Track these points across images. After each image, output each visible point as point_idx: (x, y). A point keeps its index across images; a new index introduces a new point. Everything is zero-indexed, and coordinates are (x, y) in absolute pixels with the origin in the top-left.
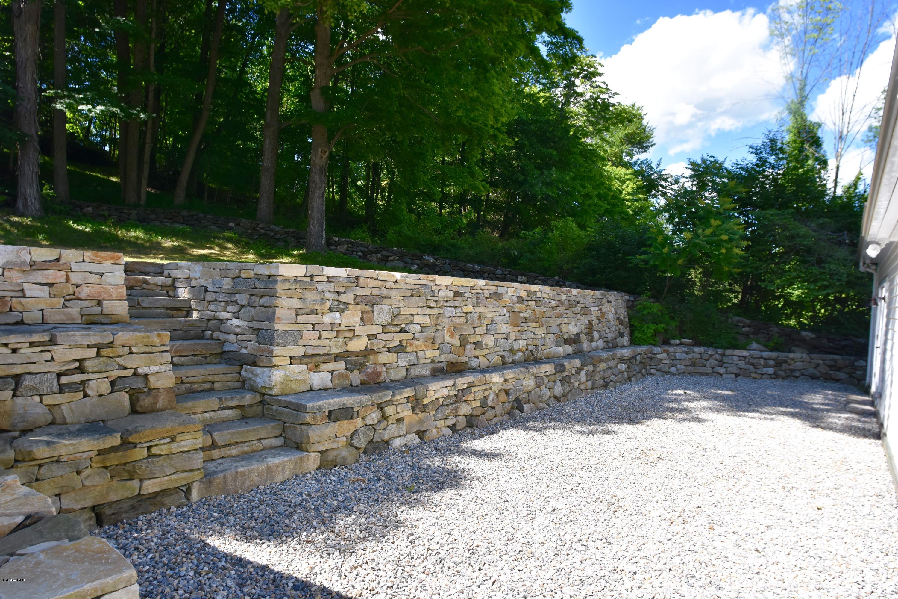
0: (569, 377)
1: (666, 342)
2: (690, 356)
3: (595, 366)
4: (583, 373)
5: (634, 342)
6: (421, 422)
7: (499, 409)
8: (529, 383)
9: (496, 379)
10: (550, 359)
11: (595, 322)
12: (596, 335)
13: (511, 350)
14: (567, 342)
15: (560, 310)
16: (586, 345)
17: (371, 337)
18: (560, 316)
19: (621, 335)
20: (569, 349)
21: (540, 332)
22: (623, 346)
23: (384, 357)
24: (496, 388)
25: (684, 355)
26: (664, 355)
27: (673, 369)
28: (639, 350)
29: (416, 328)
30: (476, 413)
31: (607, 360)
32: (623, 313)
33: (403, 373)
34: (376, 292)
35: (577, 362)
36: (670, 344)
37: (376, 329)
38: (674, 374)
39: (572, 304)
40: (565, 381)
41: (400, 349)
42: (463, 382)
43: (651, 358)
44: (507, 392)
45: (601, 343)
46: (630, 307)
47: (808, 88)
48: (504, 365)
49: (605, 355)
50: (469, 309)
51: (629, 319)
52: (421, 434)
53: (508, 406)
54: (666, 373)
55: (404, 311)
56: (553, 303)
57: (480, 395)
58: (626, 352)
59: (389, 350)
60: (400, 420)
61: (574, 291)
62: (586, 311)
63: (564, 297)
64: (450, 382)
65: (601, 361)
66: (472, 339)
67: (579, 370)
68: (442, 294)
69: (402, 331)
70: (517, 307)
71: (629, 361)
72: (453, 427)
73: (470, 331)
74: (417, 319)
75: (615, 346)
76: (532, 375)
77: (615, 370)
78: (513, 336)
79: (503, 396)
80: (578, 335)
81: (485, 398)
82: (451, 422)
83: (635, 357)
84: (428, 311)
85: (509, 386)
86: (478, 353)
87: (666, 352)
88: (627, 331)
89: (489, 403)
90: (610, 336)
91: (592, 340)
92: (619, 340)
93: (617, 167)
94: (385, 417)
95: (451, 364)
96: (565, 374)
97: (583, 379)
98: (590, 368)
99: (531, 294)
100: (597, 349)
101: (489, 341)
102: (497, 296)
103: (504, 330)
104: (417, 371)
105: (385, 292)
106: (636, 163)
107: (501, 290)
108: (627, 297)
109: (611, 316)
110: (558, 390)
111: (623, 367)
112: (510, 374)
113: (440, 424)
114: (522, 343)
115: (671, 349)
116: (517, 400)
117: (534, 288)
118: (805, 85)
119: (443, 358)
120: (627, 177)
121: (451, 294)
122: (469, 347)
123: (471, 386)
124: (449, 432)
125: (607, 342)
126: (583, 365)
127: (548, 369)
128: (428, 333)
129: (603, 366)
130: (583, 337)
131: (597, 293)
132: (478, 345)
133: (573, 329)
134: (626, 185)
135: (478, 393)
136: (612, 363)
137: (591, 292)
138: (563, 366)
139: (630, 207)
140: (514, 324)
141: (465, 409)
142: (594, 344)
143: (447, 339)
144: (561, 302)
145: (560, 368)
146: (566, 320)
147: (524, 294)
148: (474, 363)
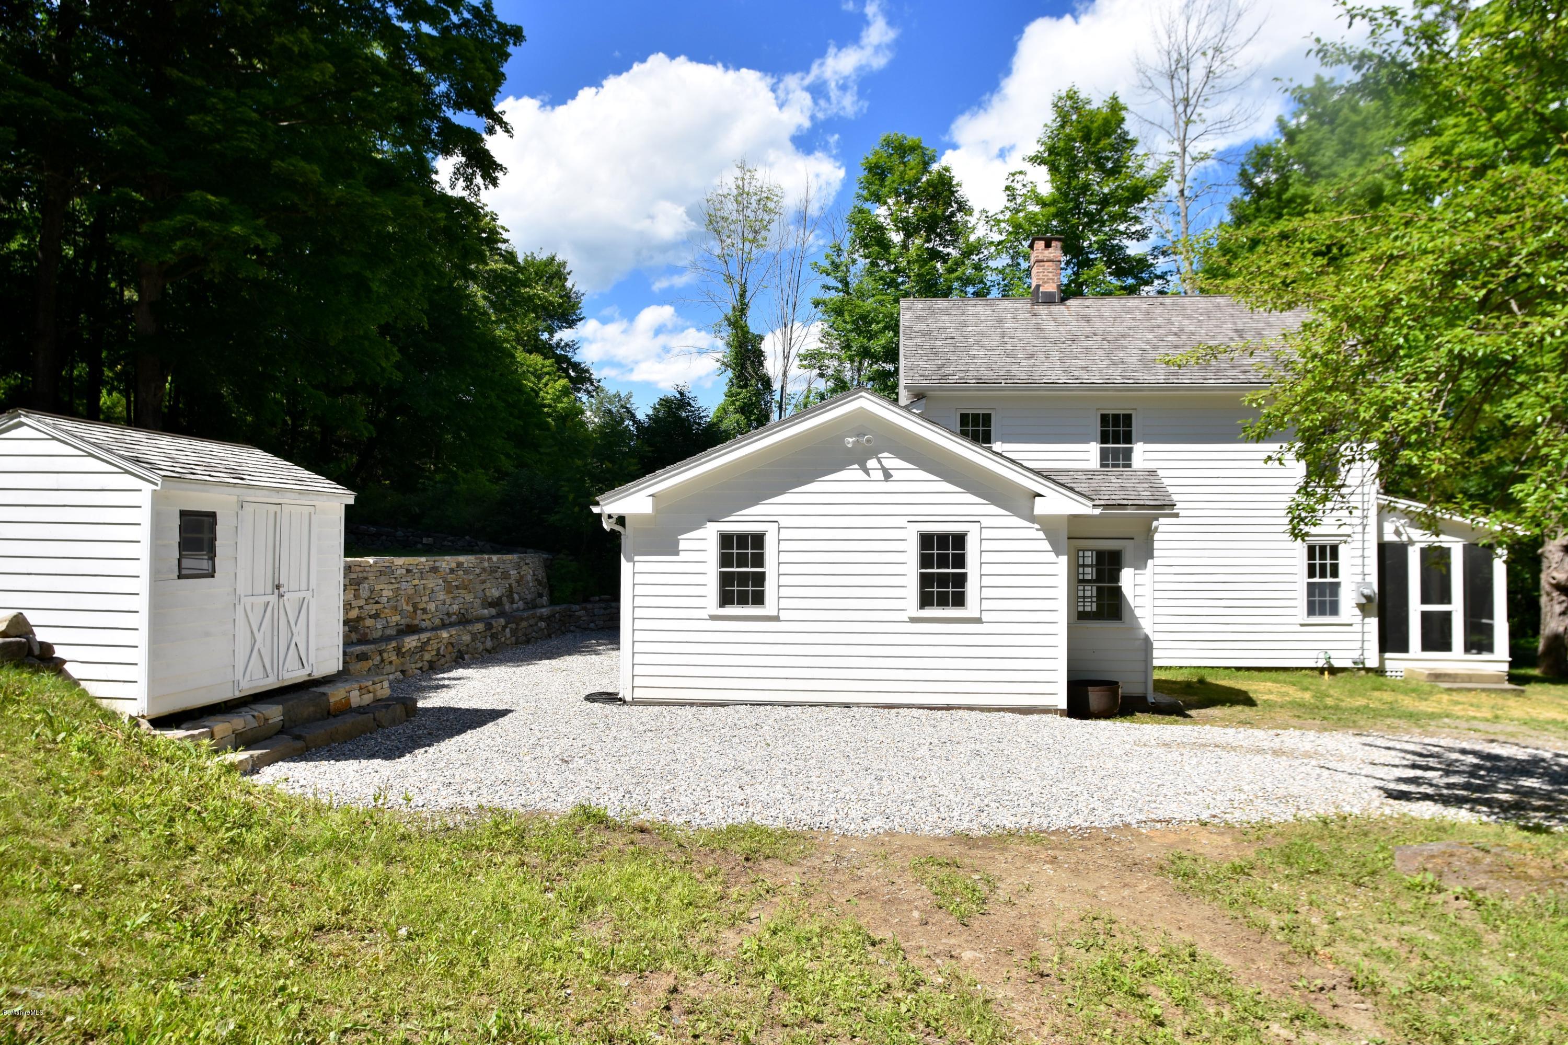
0: (496, 633)
1: (586, 600)
2: (608, 611)
3: (517, 624)
4: (508, 630)
5: (553, 602)
6: (403, 664)
7: (448, 657)
8: (467, 638)
9: (445, 634)
10: (479, 619)
11: (514, 585)
12: (516, 597)
13: (448, 614)
14: (491, 605)
15: (483, 576)
16: (507, 607)
17: (360, 608)
18: (484, 582)
19: (540, 596)
20: (493, 611)
21: (469, 598)
22: (543, 606)
23: (369, 622)
24: (445, 641)
25: (602, 611)
26: (583, 612)
27: (592, 625)
28: (557, 608)
29: (384, 600)
30: (435, 659)
31: (527, 619)
32: (541, 574)
33: (380, 633)
34: (360, 575)
35: (502, 621)
36: (590, 602)
37: (362, 602)
38: (593, 630)
39: (494, 570)
40: (494, 636)
41: (376, 616)
42: (424, 636)
43: (570, 616)
44: (452, 644)
45: (521, 604)
46: (549, 567)
47: (748, 295)
48: (444, 626)
49: (526, 614)
50: (416, 582)
51: (549, 579)
52: (403, 672)
53: (454, 655)
54: (585, 629)
55: (378, 587)
56: (478, 571)
57: (435, 646)
58: (545, 611)
59: (370, 617)
60: (391, 662)
61: (495, 558)
62: (506, 575)
63: (486, 564)
64: (416, 637)
65: (522, 619)
66: (421, 606)
67: (504, 628)
68: (399, 572)
69: (377, 602)
70: (450, 577)
71: (549, 619)
72: (421, 669)
73: (418, 600)
74: (385, 593)
75: (535, 607)
76: (469, 632)
77: (535, 628)
78: (448, 602)
79: (450, 647)
80: (500, 598)
81: (439, 649)
82: (419, 665)
83: (554, 616)
84: (391, 587)
85: (453, 641)
86: (424, 617)
87: (585, 609)
88: (546, 592)
89: (442, 652)
90: (529, 597)
91: (512, 602)
92: (538, 601)
93: (531, 353)
94: (382, 661)
95: (408, 626)
96: (494, 631)
97: (508, 635)
98: (514, 626)
99: (460, 565)
100: (518, 610)
101: (432, 607)
102: (434, 570)
103: (442, 597)
104: (389, 632)
105: (365, 574)
106: (558, 344)
107: (437, 564)
108: (545, 556)
109: (529, 578)
110: (489, 644)
111: (543, 624)
112: (453, 631)
113: (413, 666)
114: (456, 607)
115: (589, 606)
116: (459, 651)
117: (462, 558)
118: (745, 291)
119: (403, 622)
120: (545, 370)
121: (404, 571)
122: (419, 612)
123: (429, 639)
124: (419, 672)
125: (527, 603)
126: (507, 623)
127: (480, 627)
128: (392, 603)
129: (524, 624)
130: (505, 599)
131: (514, 557)
132: (424, 610)
133: (495, 593)
134: (544, 381)
135: (434, 644)
136: (532, 622)
137: (509, 557)
138: (491, 624)
139: (549, 415)
140: (449, 592)
141: (427, 657)
142: (515, 606)
143: (405, 607)
144: (484, 569)
145: (489, 626)
146: (488, 585)
147: (454, 565)
148: (423, 625)
